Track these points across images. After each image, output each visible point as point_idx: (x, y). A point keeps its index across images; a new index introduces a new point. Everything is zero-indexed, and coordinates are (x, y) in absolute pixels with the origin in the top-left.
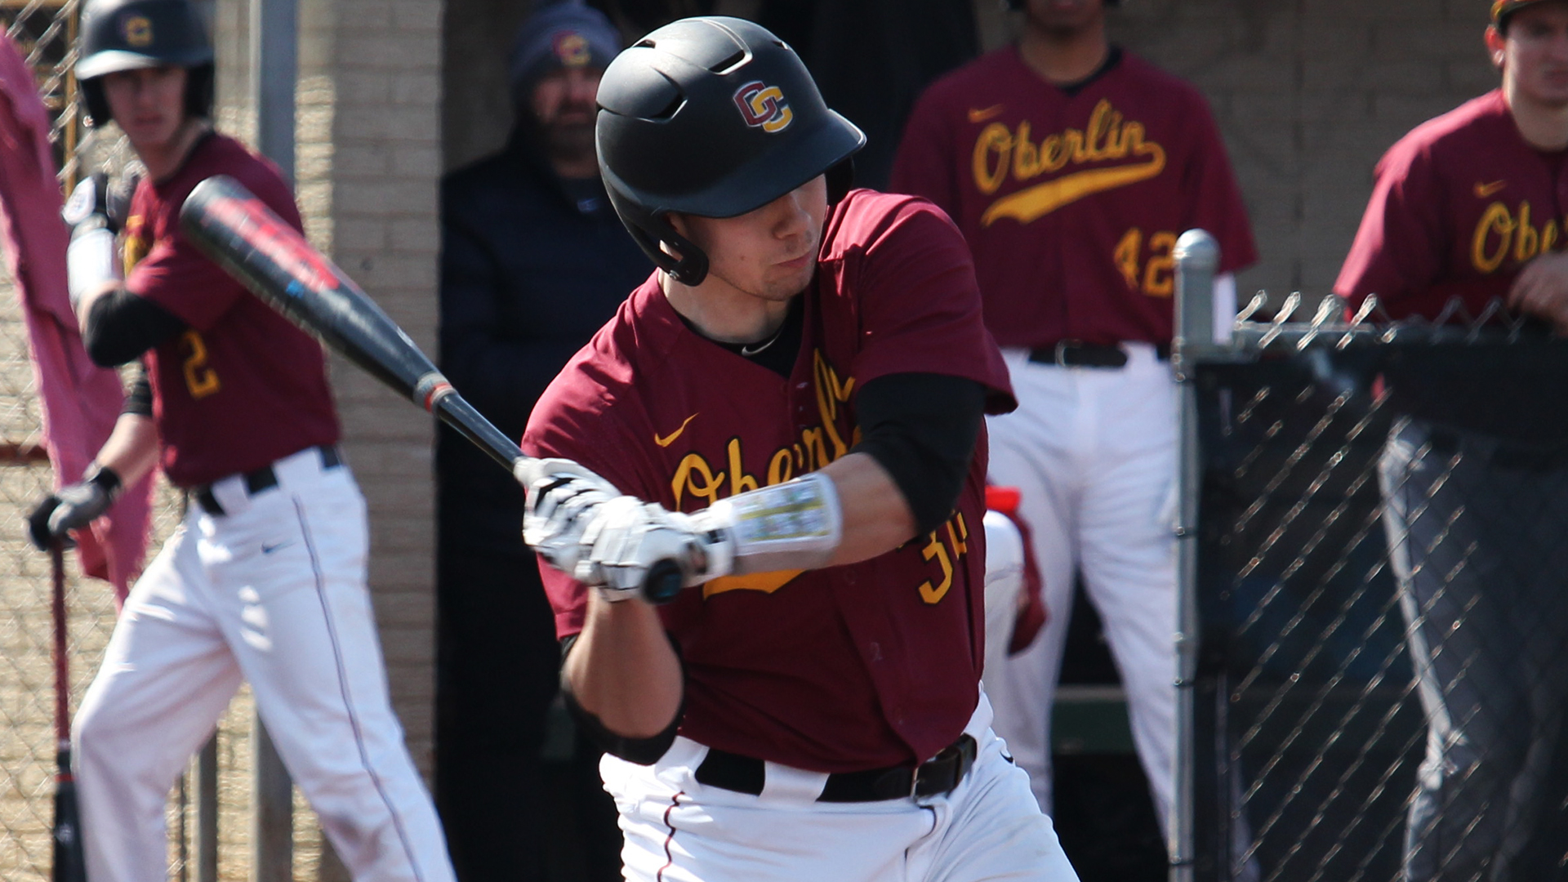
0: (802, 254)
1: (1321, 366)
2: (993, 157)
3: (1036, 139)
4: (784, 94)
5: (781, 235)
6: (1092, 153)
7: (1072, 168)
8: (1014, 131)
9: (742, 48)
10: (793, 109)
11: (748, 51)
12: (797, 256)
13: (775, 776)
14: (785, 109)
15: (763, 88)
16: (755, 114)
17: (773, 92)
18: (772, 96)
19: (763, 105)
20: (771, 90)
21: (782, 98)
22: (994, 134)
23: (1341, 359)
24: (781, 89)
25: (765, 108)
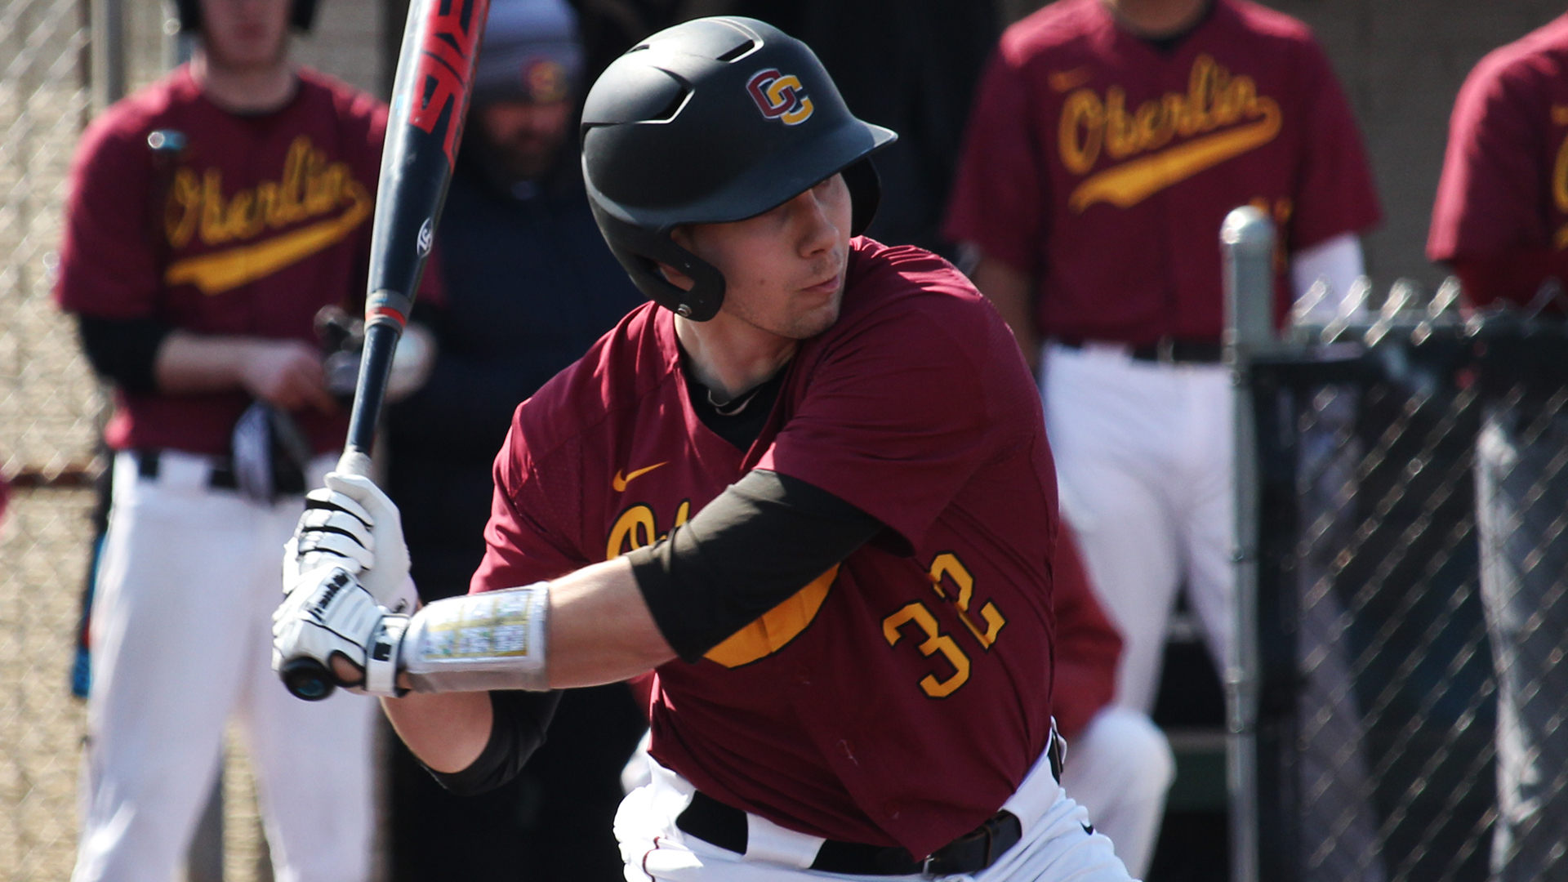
0: (831, 276)
1: (1396, 363)
2: (1082, 133)
3: (1131, 108)
4: (802, 84)
5: (807, 252)
6: (1200, 119)
7: (1178, 141)
8: (1103, 98)
9: (751, 38)
10: (813, 100)
11: (758, 39)
12: (825, 277)
13: (761, 832)
14: (805, 100)
15: (779, 77)
16: (772, 105)
17: (789, 81)
18: (790, 85)
19: (780, 94)
20: (786, 79)
21: (801, 88)
22: (1082, 105)
23: (1418, 355)
24: (799, 78)
25: (783, 99)
